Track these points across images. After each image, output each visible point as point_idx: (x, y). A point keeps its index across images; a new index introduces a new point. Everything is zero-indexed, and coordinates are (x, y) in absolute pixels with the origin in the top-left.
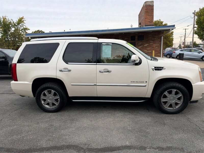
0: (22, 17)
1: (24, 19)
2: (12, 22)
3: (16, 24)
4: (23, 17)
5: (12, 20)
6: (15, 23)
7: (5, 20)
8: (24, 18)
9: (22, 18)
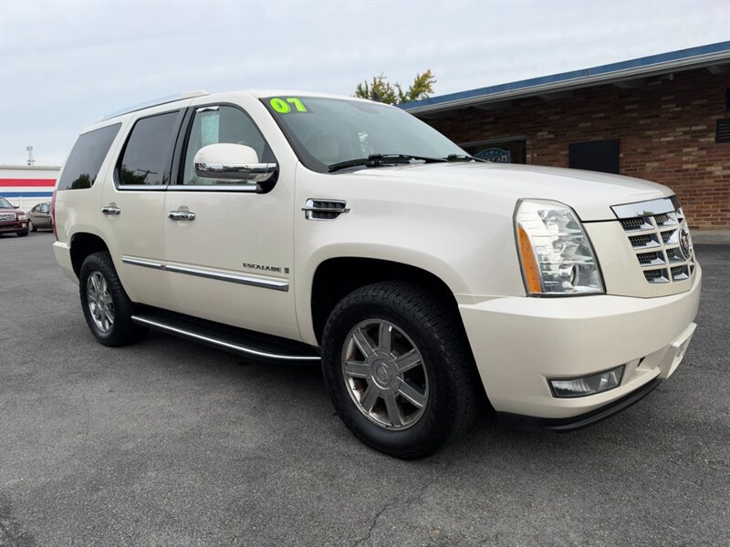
0: (426, 72)
1: (429, 80)
2: (396, 93)
3: (408, 98)
4: (429, 71)
5: (397, 86)
6: (404, 95)
7: (381, 87)
8: (432, 75)
9: (426, 76)
